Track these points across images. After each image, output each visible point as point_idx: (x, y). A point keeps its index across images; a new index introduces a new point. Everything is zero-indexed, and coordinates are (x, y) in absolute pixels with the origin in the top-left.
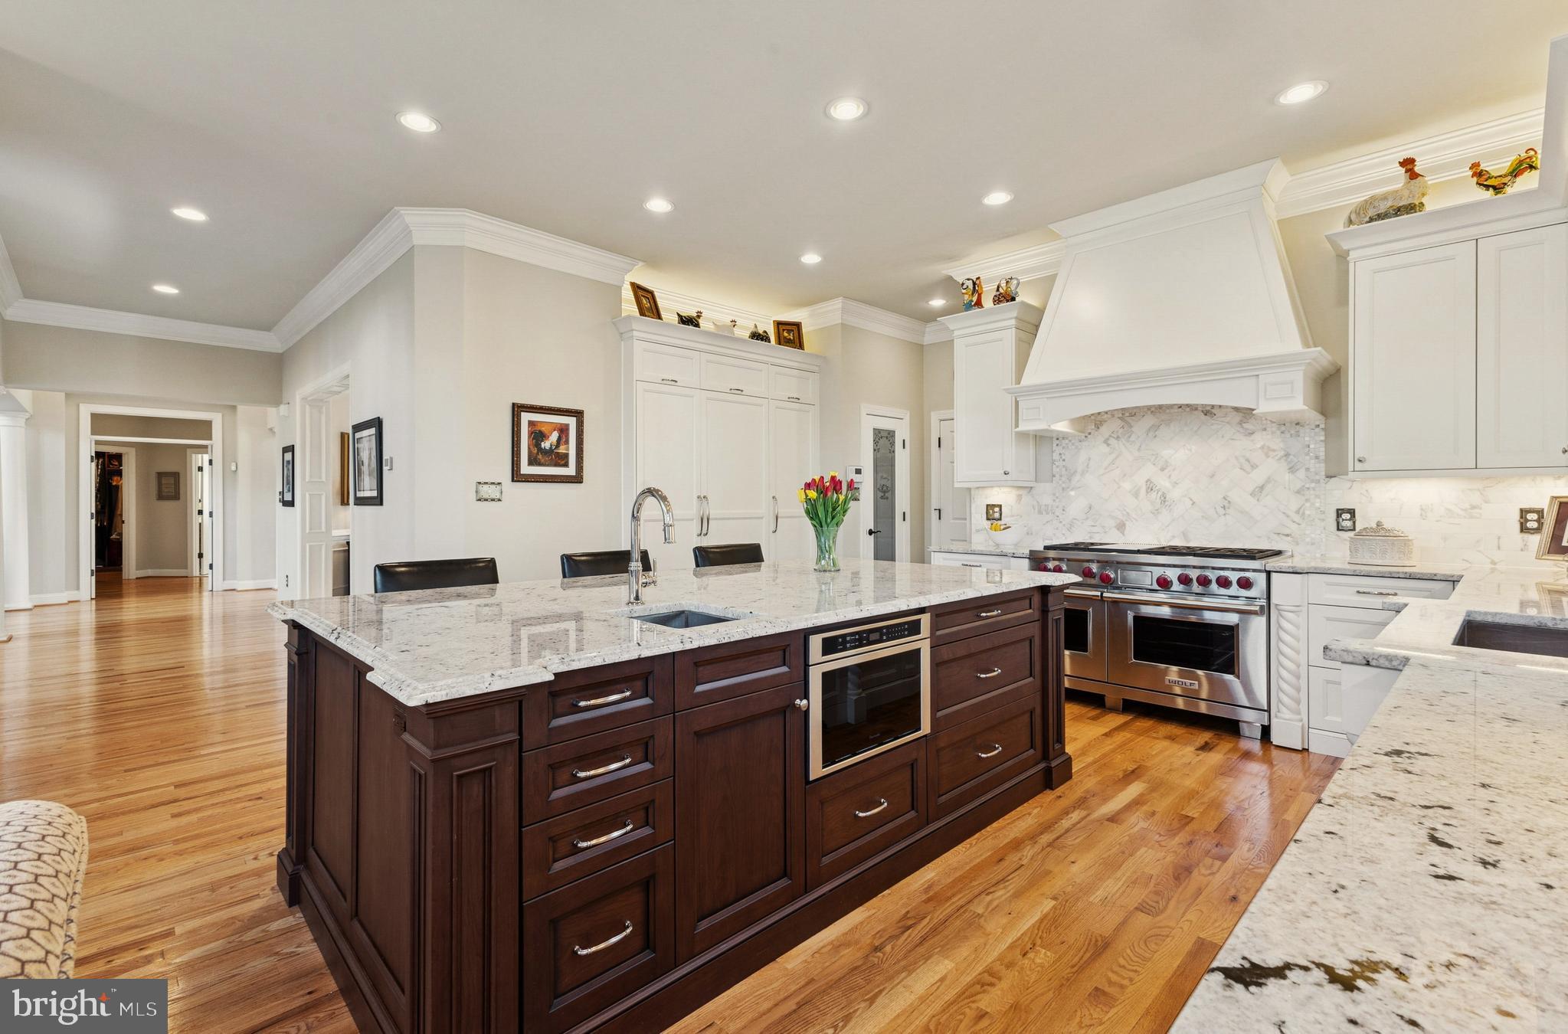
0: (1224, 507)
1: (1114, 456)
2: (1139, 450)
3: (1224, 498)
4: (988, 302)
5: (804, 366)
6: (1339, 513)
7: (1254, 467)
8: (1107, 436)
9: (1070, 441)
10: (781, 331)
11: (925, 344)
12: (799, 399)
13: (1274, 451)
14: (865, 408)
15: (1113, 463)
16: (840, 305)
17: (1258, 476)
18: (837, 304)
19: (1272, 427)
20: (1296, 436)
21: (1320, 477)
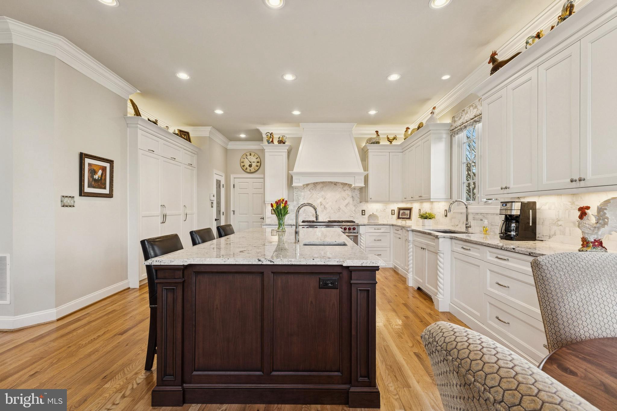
0: (339, 210)
1: (311, 195)
3: (339, 207)
4: (276, 142)
5: (193, 152)
6: (362, 211)
7: (345, 199)
8: (310, 189)
9: (299, 189)
10: (181, 134)
11: (228, 148)
12: (191, 165)
13: (350, 195)
14: (215, 171)
15: (311, 197)
16: (210, 129)
17: (346, 202)
18: (209, 128)
19: (349, 189)
20: (354, 192)
21: (359, 202)
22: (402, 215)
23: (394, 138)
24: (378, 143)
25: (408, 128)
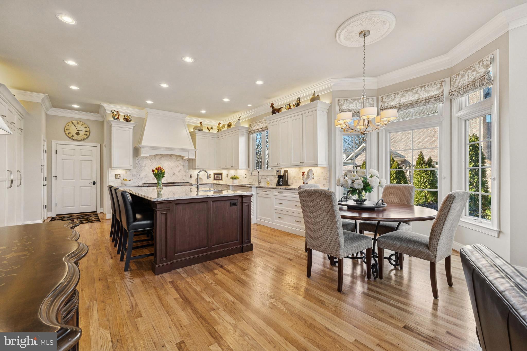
1: (152, 163)
2: (158, 162)
6: (190, 175)
7: (178, 167)
9: (141, 159)
12: (22, 129)
19: (181, 160)
20: (185, 162)
21: (188, 169)
22: (216, 178)
23: (212, 128)
24: (202, 130)
25: (220, 123)
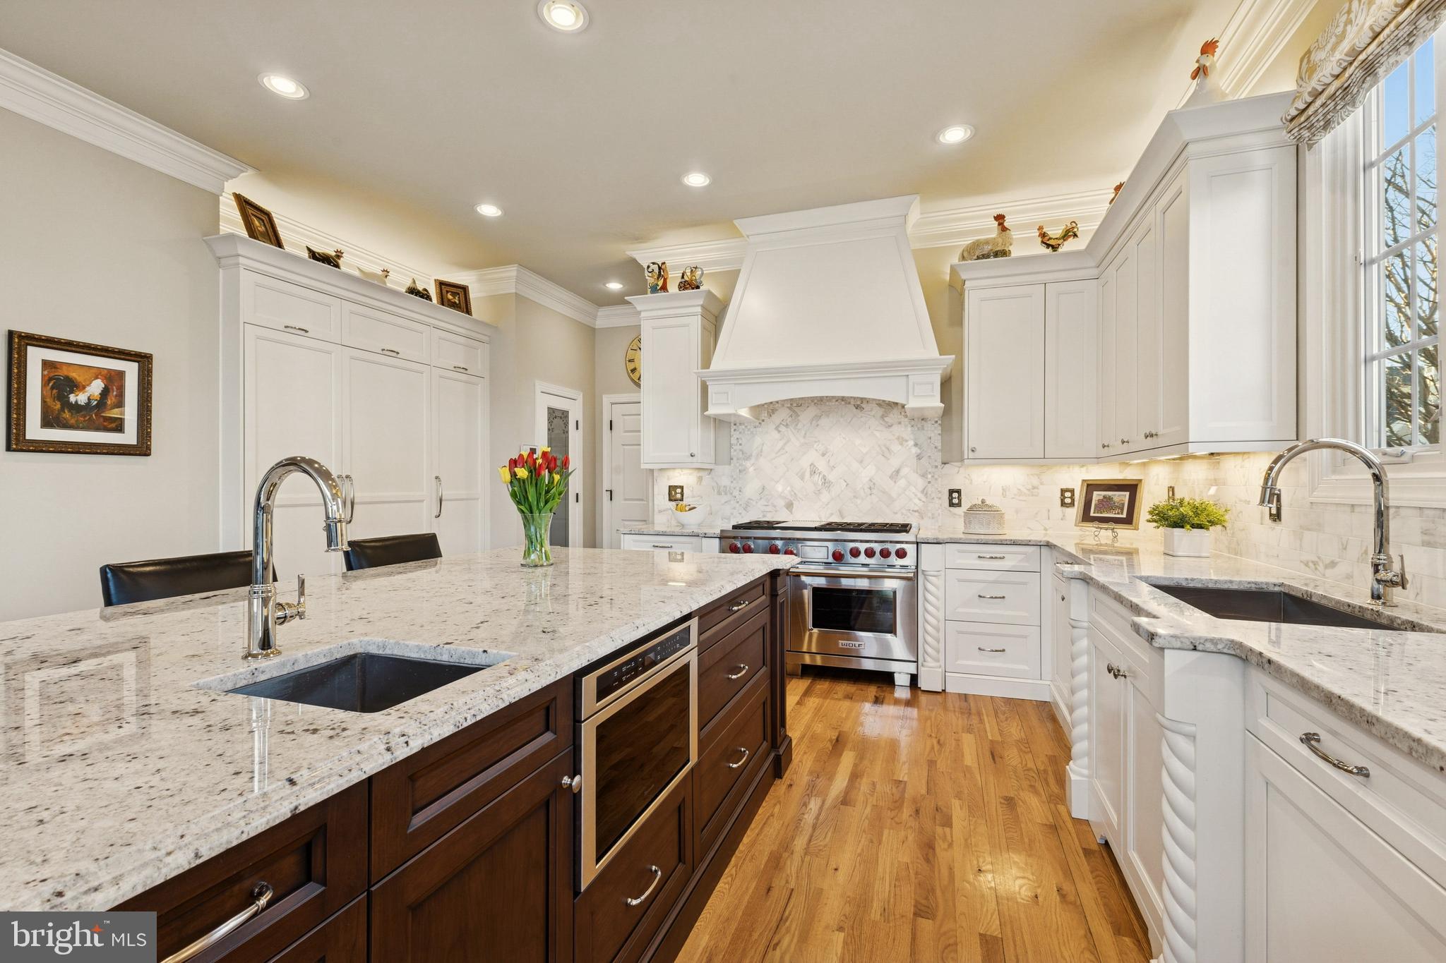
2: (804, 437)
6: (951, 492)
7: (893, 453)
9: (746, 427)
10: (444, 293)
13: (907, 440)
14: (540, 386)
15: (782, 448)
16: (515, 273)
17: (896, 461)
18: (512, 270)
20: (919, 427)
21: (939, 463)
22: (1098, 509)
23: (1068, 233)
24: (1004, 254)
